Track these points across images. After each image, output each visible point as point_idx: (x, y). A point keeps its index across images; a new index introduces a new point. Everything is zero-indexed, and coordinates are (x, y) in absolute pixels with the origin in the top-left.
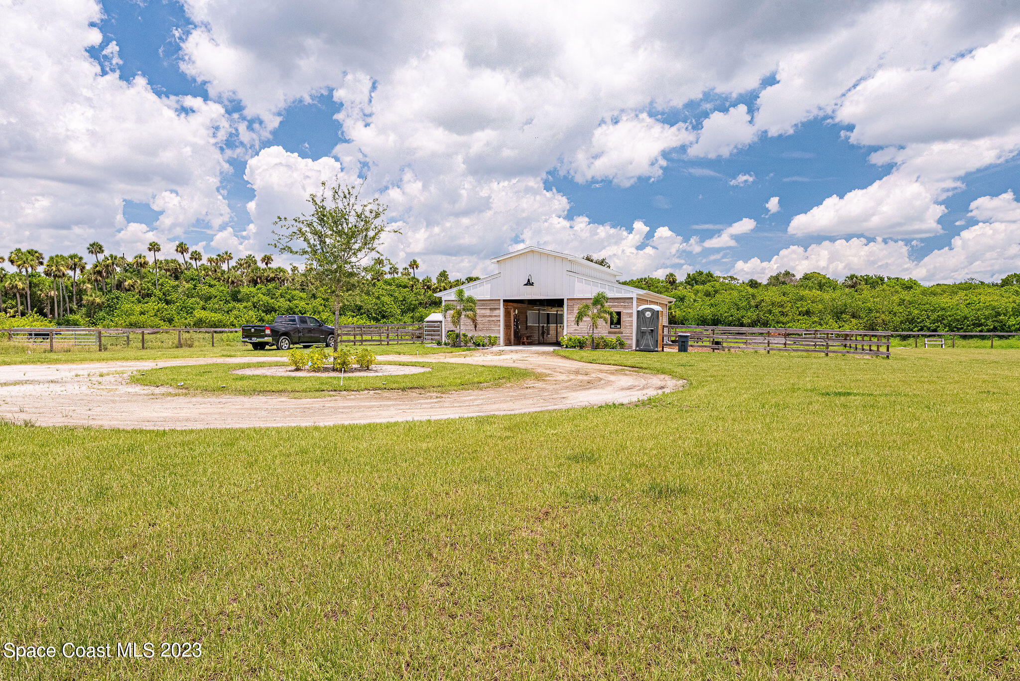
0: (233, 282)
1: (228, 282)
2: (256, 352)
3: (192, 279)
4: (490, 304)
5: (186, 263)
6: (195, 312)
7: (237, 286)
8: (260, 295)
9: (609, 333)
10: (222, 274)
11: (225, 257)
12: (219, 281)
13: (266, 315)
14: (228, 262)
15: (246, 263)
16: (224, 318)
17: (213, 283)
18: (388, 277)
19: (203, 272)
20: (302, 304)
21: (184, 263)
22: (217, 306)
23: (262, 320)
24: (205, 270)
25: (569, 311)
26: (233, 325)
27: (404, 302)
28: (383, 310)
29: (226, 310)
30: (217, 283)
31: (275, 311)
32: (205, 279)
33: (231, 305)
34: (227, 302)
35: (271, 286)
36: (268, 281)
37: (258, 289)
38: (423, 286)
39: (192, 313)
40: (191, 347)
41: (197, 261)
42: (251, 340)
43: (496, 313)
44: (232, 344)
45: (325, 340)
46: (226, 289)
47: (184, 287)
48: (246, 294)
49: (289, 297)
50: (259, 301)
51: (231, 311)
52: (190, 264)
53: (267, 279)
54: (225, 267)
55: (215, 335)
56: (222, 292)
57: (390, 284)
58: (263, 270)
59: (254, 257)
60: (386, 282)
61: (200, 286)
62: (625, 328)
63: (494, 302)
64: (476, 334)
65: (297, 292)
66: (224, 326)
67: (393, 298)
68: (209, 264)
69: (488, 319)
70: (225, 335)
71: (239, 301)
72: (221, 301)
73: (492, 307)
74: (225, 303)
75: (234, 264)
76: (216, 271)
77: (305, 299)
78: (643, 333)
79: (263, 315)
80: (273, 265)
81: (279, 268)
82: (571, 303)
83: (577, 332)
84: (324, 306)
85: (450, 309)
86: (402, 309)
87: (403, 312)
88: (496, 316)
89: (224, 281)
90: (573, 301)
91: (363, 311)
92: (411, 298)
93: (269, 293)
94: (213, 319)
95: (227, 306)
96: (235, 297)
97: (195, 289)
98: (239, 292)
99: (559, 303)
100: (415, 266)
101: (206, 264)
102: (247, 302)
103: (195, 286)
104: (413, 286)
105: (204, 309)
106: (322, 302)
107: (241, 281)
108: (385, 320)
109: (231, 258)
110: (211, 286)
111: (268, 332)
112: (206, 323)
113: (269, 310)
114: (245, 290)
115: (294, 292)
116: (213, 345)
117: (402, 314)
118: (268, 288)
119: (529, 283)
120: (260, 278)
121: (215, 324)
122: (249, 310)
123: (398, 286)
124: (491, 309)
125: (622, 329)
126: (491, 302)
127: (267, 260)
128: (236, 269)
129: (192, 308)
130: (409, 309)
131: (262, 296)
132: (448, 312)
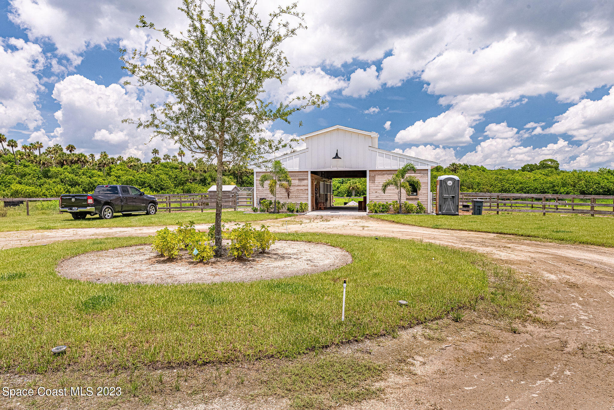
0: (44, 164)
1: (40, 163)
2: (78, 222)
3: (10, 161)
4: (300, 174)
5: (5, 150)
6: (12, 186)
7: (48, 167)
8: (66, 173)
9: (407, 199)
10: (35, 158)
11: (37, 145)
12: (32, 163)
13: (72, 187)
14: (39, 149)
15: (54, 150)
16: (38, 190)
17: (27, 164)
18: (163, 161)
19: (19, 156)
20: (100, 180)
21: (3, 149)
22: (31, 181)
23: (68, 191)
24: (20, 155)
25: (371, 181)
26: (45, 195)
27: (176, 179)
28: (161, 185)
29: (38, 184)
30: (31, 164)
31: (79, 185)
32: (20, 161)
33: (42, 181)
34: (39, 178)
35: (75, 166)
36: (72, 163)
37: (64, 169)
38: (189, 168)
39: (9, 186)
40: (5, 216)
41: (14, 148)
42: (71, 209)
43: (304, 182)
44: (47, 212)
45: (145, 208)
46: (38, 169)
47: (3, 167)
48: (55, 173)
49: (89, 174)
50: (66, 177)
51: (43, 185)
52: (8, 150)
53: (71, 162)
54: (37, 153)
55: (30, 203)
56: (35, 170)
57: (166, 167)
58: (68, 155)
59: (60, 146)
60: (162, 165)
61: (16, 166)
62: (421, 195)
63: (302, 173)
64: (289, 201)
65: (95, 171)
66: (37, 196)
67: (168, 176)
68: (24, 151)
69: (297, 188)
70: (39, 203)
71: (49, 177)
72: (34, 177)
73: (301, 178)
74: (38, 179)
75: (45, 151)
76: (29, 156)
77: (102, 176)
78: (446, 199)
79: (69, 187)
80: (77, 152)
81: (81, 154)
82: (373, 174)
83: (378, 198)
84: (117, 181)
85: (266, 180)
86: (174, 184)
87: (176, 186)
88: (304, 185)
89: (36, 163)
90: (375, 173)
91: (146, 185)
92: (181, 176)
93: (73, 172)
94: (28, 191)
95: (40, 181)
96: (46, 175)
97: (12, 169)
98: (49, 171)
99: (362, 174)
100: (182, 155)
101: (21, 150)
102: (56, 178)
103: (12, 166)
104: (181, 168)
105: (20, 183)
106: (115, 178)
107: (51, 163)
108: (163, 191)
109: (42, 147)
110: (25, 166)
111: (90, 201)
112: (21, 194)
113: (74, 184)
114: (54, 169)
115: (93, 172)
116: (28, 214)
117: (175, 187)
118: (72, 168)
119: (337, 157)
120: (66, 161)
121: (29, 195)
122: (57, 184)
123: (172, 168)
124: (299, 180)
125: (419, 196)
126: (299, 173)
127: (71, 148)
128: (46, 154)
129: (9, 183)
130: (179, 184)
131: (68, 174)
132: (266, 182)
